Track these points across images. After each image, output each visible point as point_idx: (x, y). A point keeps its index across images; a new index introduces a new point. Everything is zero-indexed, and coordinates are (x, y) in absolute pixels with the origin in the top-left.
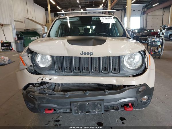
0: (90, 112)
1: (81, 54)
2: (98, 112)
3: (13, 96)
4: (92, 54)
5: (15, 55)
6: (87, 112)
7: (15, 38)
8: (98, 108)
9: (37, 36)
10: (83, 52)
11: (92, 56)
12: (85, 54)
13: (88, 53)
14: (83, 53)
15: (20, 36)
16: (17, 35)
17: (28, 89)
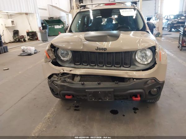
0: (102, 99)
1: (96, 49)
2: (109, 99)
3: (40, 84)
4: (106, 50)
5: (40, 45)
6: (99, 99)
7: (40, 28)
8: (109, 97)
9: (61, 24)
10: (98, 47)
11: (106, 51)
12: (100, 49)
13: (102, 49)
14: (98, 49)
15: (44, 25)
16: (42, 24)
17: (52, 79)
